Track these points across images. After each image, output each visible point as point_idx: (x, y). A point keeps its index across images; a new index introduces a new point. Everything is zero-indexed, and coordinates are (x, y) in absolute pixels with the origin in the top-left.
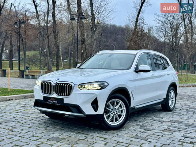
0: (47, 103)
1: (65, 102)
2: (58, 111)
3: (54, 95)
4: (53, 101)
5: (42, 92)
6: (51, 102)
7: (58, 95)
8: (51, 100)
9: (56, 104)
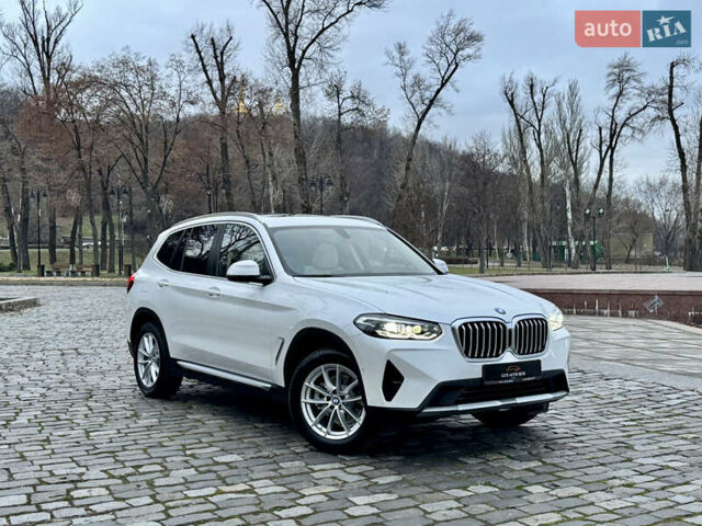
0: (501, 382)
1: (544, 368)
2: (520, 400)
3: (508, 357)
4: (516, 374)
5: (466, 353)
6: (509, 378)
7: (519, 353)
8: (509, 372)
9: (525, 379)
